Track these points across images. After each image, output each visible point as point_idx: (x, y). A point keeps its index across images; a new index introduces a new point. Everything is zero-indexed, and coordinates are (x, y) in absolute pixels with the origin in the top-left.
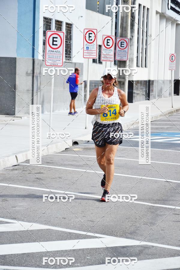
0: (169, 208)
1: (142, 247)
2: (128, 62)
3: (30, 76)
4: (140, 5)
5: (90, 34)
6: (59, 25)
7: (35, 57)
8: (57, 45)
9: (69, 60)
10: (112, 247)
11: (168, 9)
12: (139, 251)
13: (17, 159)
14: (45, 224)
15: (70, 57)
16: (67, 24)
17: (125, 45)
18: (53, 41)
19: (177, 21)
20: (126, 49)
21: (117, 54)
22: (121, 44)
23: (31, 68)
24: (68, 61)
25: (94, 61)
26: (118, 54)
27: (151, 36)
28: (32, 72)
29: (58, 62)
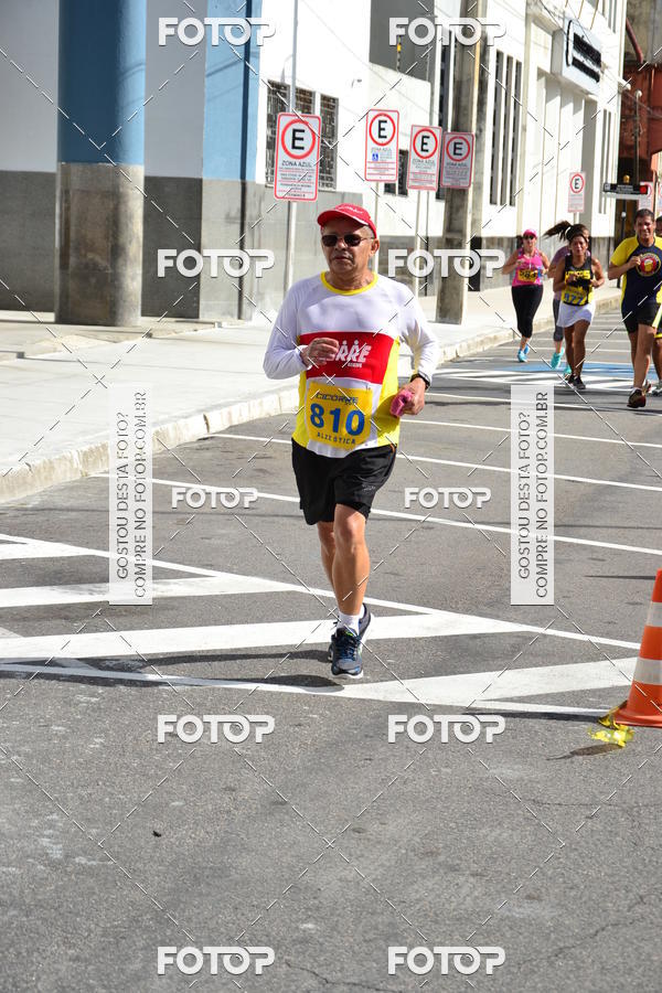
0: (578, 545)
1: (518, 637)
2: (471, 190)
3: (234, 223)
4: (499, 54)
5: (380, 122)
6: (305, 100)
7: (248, 179)
8: (302, 148)
9: (327, 185)
10: (446, 637)
11: (568, 64)
12: (512, 646)
13: (207, 424)
14: (284, 580)
15: (332, 180)
16: (324, 98)
17: (464, 151)
18: (294, 138)
19: (588, 93)
20: (467, 161)
21: (444, 173)
22: (455, 148)
23: (239, 205)
24: (326, 189)
25: (389, 188)
26: (448, 173)
27: (524, 129)
28: (239, 215)
29: (304, 189)
